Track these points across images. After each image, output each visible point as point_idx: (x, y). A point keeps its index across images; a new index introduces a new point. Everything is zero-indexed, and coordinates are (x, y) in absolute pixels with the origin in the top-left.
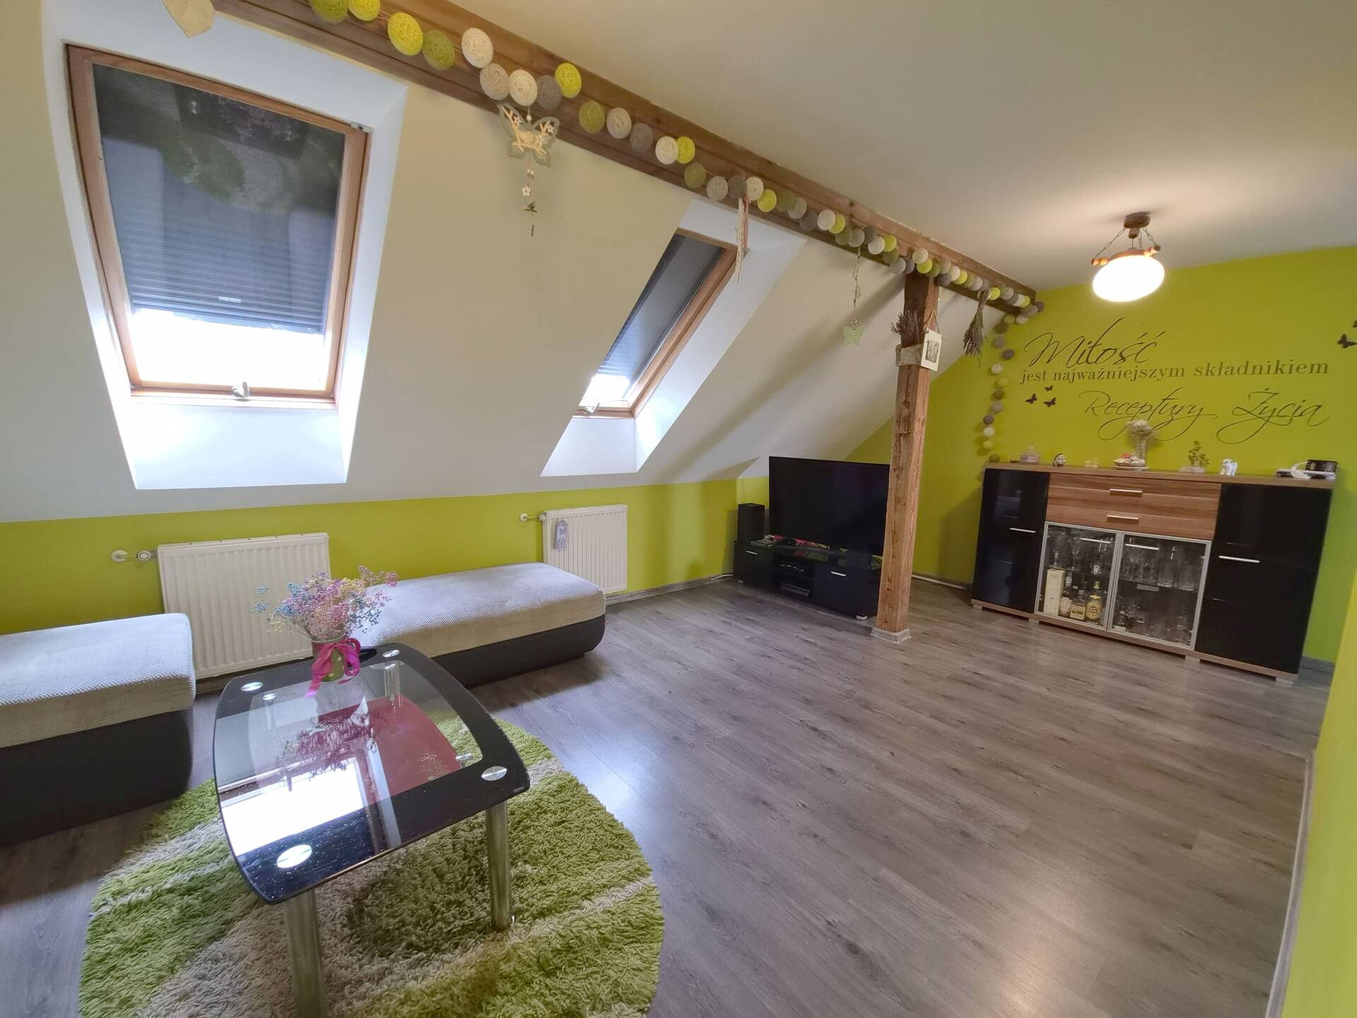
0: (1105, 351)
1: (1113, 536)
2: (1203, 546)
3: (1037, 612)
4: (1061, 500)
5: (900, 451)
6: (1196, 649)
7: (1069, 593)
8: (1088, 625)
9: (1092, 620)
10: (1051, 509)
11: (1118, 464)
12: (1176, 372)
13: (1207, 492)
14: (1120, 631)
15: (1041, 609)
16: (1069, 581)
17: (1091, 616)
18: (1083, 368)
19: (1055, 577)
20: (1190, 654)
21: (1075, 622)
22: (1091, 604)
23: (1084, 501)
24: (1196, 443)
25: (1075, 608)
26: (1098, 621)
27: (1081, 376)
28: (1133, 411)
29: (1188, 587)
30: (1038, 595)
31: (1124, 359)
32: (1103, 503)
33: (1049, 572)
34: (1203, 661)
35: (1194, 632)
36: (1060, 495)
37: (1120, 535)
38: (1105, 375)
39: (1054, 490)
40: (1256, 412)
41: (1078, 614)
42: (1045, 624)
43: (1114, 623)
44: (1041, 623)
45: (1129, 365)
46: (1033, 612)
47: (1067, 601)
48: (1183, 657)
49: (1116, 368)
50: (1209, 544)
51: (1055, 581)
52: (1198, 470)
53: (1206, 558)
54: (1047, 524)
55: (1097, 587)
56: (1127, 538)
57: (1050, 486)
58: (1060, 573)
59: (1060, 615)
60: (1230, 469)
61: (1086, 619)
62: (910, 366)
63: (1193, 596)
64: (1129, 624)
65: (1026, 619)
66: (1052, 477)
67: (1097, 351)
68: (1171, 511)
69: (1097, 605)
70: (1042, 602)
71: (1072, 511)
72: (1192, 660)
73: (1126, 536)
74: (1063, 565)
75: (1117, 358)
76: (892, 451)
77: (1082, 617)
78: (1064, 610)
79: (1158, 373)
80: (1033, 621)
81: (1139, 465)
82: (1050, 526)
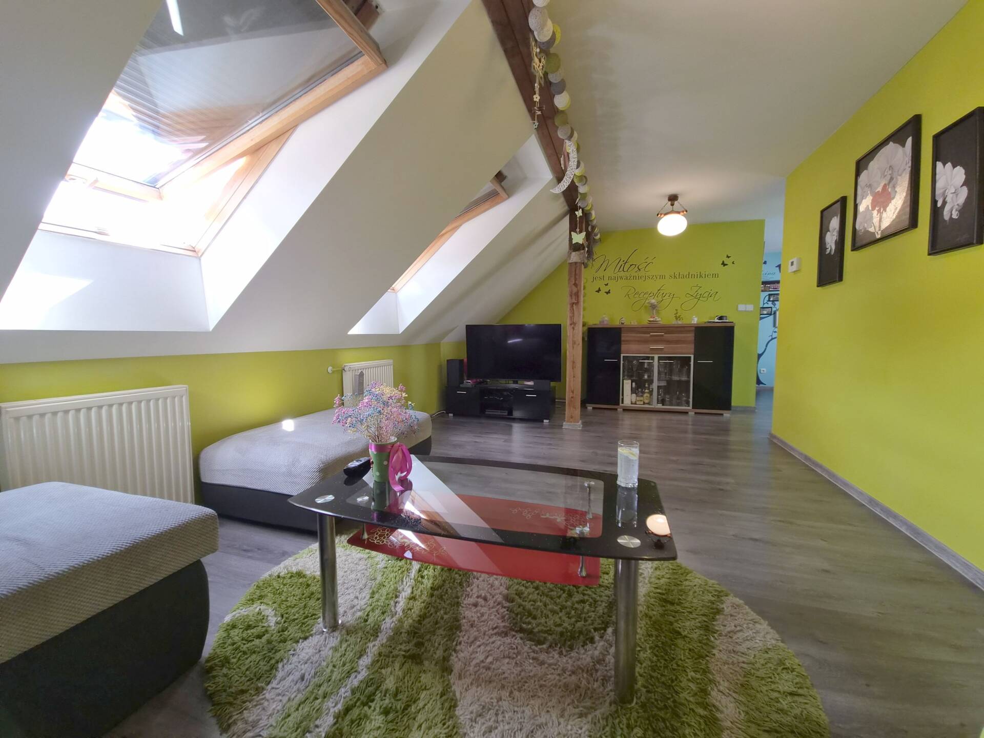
0: (631, 266)
1: (653, 358)
2: (690, 357)
3: (621, 405)
4: (628, 342)
5: (573, 313)
6: (693, 408)
7: (633, 391)
8: (645, 406)
10: (624, 347)
11: (650, 321)
12: (662, 277)
13: (688, 332)
14: (660, 406)
15: (623, 403)
16: (634, 384)
17: (646, 401)
18: (622, 274)
19: (628, 383)
20: (690, 411)
21: (640, 405)
22: (646, 395)
23: (638, 341)
24: (677, 310)
25: (638, 398)
26: (648, 404)
27: (621, 278)
28: (646, 296)
29: (684, 378)
30: (621, 397)
31: (639, 270)
32: (646, 341)
33: (624, 381)
34: (695, 413)
35: (691, 401)
36: (627, 339)
37: (656, 357)
38: (632, 277)
39: (624, 336)
40: (694, 296)
41: (639, 401)
42: (626, 410)
43: (657, 403)
44: (624, 410)
45: (642, 273)
46: (618, 404)
47: (634, 395)
48: (687, 413)
49: (636, 274)
50: (692, 356)
51: (627, 385)
52: (680, 322)
53: (692, 363)
54: (622, 355)
55: (647, 386)
56: (660, 358)
57: (622, 335)
58: (630, 381)
59: (632, 404)
60: (695, 321)
61: (644, 403)
62: (576, 263)
63: (688, 382)
64: (663, 402)
65: (616, 409)
66: (622, 329)
67: (627, 266)
68: (677, 342)
69: (648, 395)
70: (623, 399)
71: (634, 347)
72: (692, 414)
73: (659, 357)
74: (630, 377)
75: (636, 269)
76: (568, 314)
77: (642, 403)
78: (634, 401)
79: (654, 277)
80: (620, 410)
81: (659, 321)
82: (623, 357)
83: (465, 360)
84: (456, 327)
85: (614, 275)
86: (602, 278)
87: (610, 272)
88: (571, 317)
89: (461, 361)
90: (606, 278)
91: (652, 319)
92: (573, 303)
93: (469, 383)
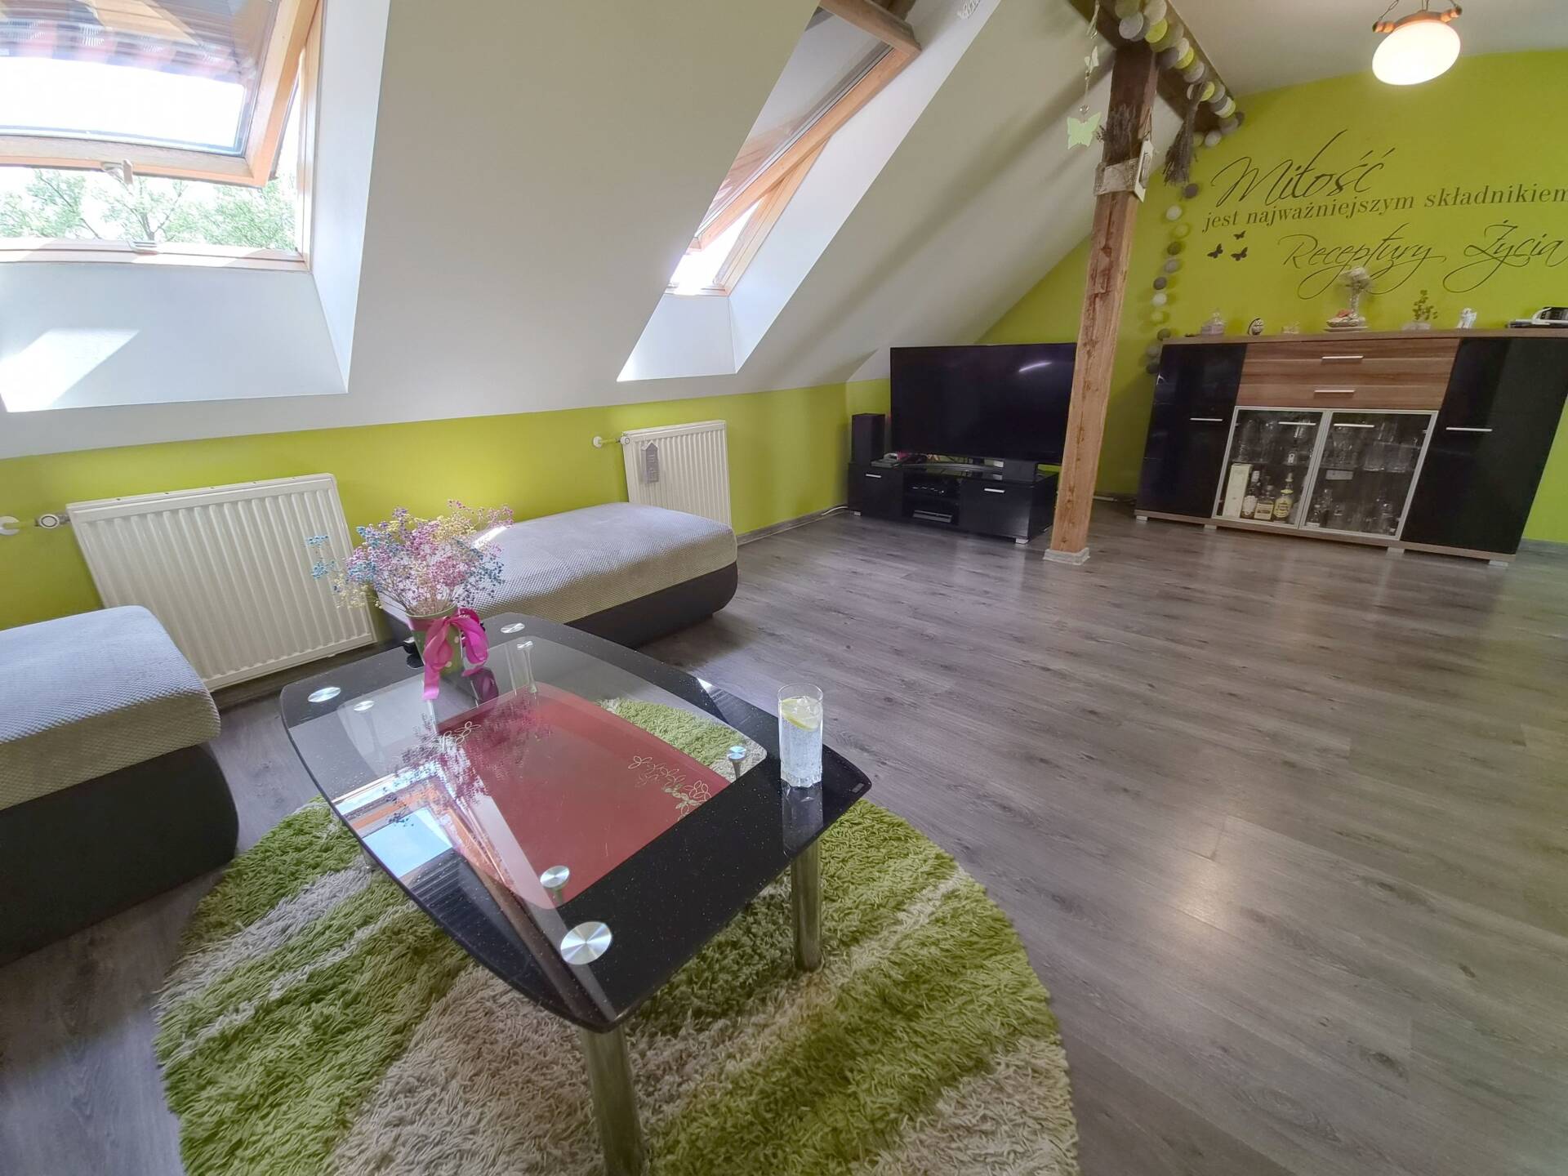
0: (1318, 178)
1: (1320, 415)
2: (1428, 417)
3: (1214, 516)
4: (1258, 377)
5: (1094, 319)
6: (1404, 538)
7: (1252, 489)
8: (1275, 524)
9: (1280, 519)
10: (1245, 389)
11: (1331, 325)
12: (1405, 202)
13: (1441, 350)
14: (1314, 528)
15: (1220, 512)
16: (1256, 475)
17: (1279, 514)
18: (1289, 203)
19: (1241, 472)
20: (1394, 544)
21: (1262, 522)
22: (1281, 500)
23: (1291, 375)
24: (1424, 292)
25: (1261, 506)
26: (1286, 520)
27: (1284, 214)
28: (1345, 257)
29: (1397, 468)
30: (1217, 501)
31: (1340, 188)
32: (1310, 376)
33: (1234, 467)
34: (1407, 551)
35: (1402, 521)
36: (1256, 370)
37: (1327, 415)
38: (1315, 211)
39: (1251, 364)
40: (1491, 251)
41: (1263, 515)
42: (1225, 529)
43: (1308, 519)
44: (1219, 528)
45: (1346, 196)
46: (1209, 516)
47: (1252, 499)
48: (1385, 549)
49: (1329, 201)
50: (1435, 415)
51: (1239, 476)
52: (1425, 326)
53: (1429, 433)
54: (1237, 409)
55: (1289, 480)
56: (1337, 418)
57: (1246, 361)
58: (1247, 468)
60: (1469, 320)
61: (1274, 518)
62: (1114, 195)
63: (1407, 477)
64: (1325, 520)
65: (1202, 526)
66: (1249, 347)
67: (1308, 178)
68: (1396, 377)
69: (1288, 501)
70: (1221, 506)
71: (1269, 389)
72: (1396, 551)
73: (1335, 415)
74: (1250, 458)
75: (1332, 186)
76: (1082, 321)
77: (1269, 516)
78: (1247, 511)
79: (1381, 205)
80: (1210, 527)
81: (1360, 323)
82: (1240, 412)
83: (888, 415)
84: (875, 351)
85: (1265, 209)
86: (1231, 220)
87: (1255, 203)
88: (1086, 328)
89: (878, 419)
90: (1242, 218)
91: (1338, 320)
92: (1096, 295)
93: (891, 458)
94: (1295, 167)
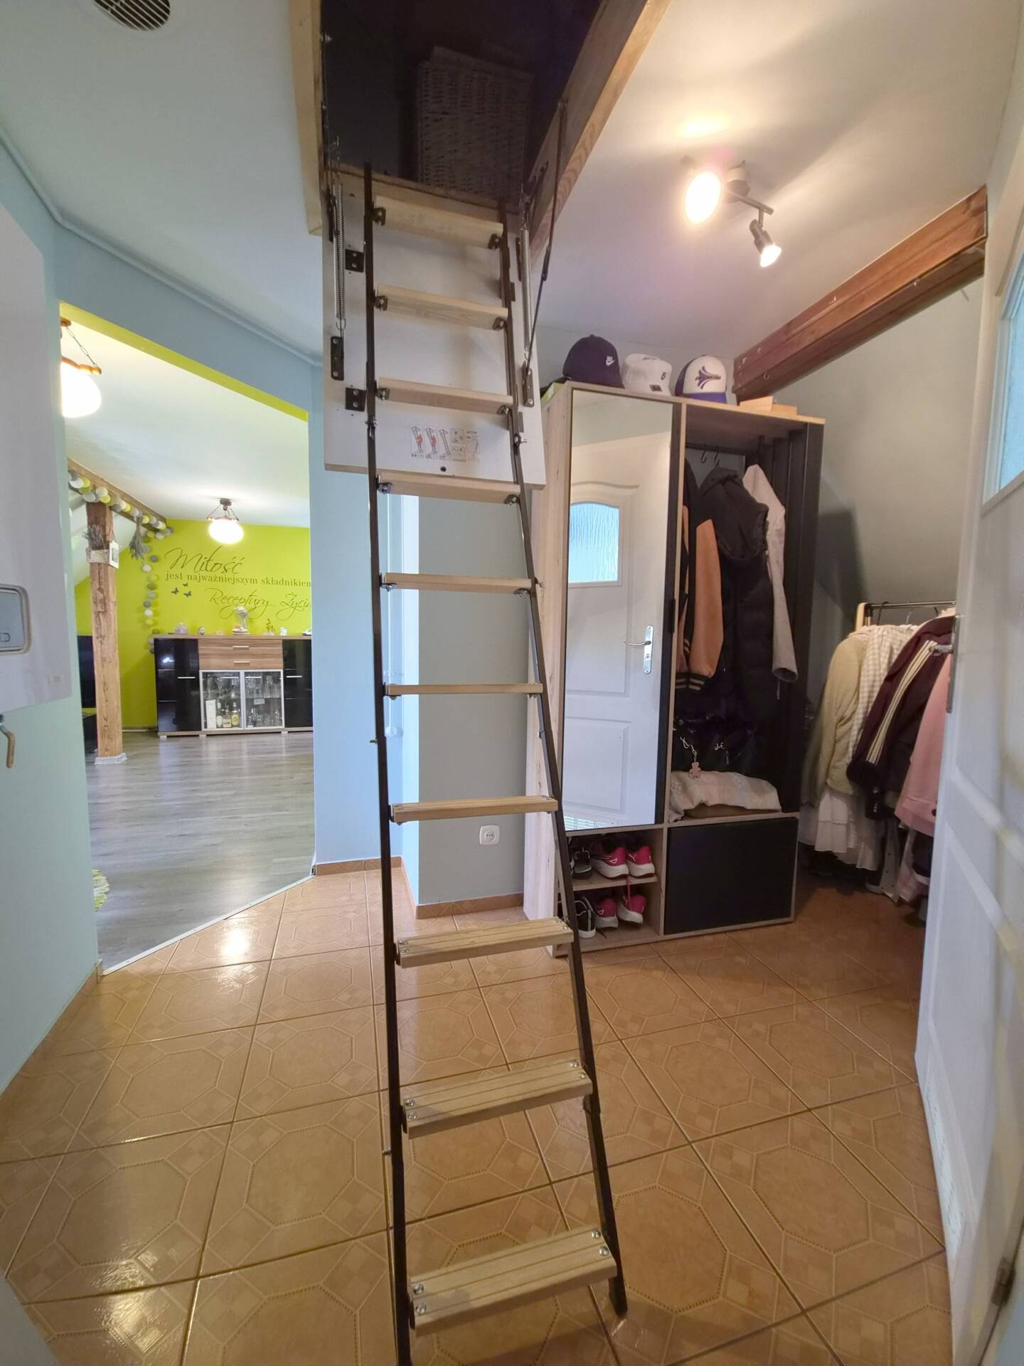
0: (216, 564)
1: (238, 674)
2: (279, 672)
3: (203, 729)
4: (207, 656)
5: (100, 624)
6: (287, 725)
7: (220, 713)
8: (234, 729)
9: (236, 726)
10: (202, 662)
11: (233, 632)
12: (254, 581)
13: (278, 644)
14: (251, 728)
15: (206, 727)
16: (219, 705)
17: (235, 723)
18: (204, 573)
19: (210, 704)
20: (283, 730)
21: (227, 729)
22: (233, 717)
23: (221, 655)
24: (268, 620)
25: (225, 721)
26: (238, 726)
27: (204, 578)
28: (236, 602)
29: (275, 695)
30: (203, 721)
31: (226, 570)
32: (230, 655)
33: (207, 702)
34: (288, 732)
35: (283, 718)
36: (206, 652)
37: (242, 673)
38: (218, 579)
39: (202, 649)
40: (290, 604)
41: (226, 724)
42: (210, 735)
43: (247, 725)
44: (208, 735)
45: (229, 575)
46: (201, 730)
47: (220, 717)
48: (280, 732)
49: (223, 575)
50: (282, 671)
51: (211, 707)
52: (273, 634)
53: (282, 679)
54: (201, 672)
55: (234, 706)
56: (247, 674)
57: (199, 647)
58: (213, 702)
59: (218, 727)
60: (284, 633)
61: (233, 726)
63: (280, 699)
64: (255, 724)
65: (198, 736)
66: (199, 641)
67: (211, 564)
68: (264, 656)
69: (237, 716)
70: (206, 724)
71: (214, 661)
72: (285, 733)
73: (245, 673)
74: (216, 696)
75: (222, 569)
76: (94, 625)
77: (230, 725)
78: (220, 724)
79: (244, 580)
80: (203, 736)
81: (246, 632)
82: (204, 673)
85: (195, 574)
86: (179, 576)
87: (189, 570)
88: (97, 629)
90: (184, 577)
91: (236, 630)
92: (99, 612)
94: (204, 557)
